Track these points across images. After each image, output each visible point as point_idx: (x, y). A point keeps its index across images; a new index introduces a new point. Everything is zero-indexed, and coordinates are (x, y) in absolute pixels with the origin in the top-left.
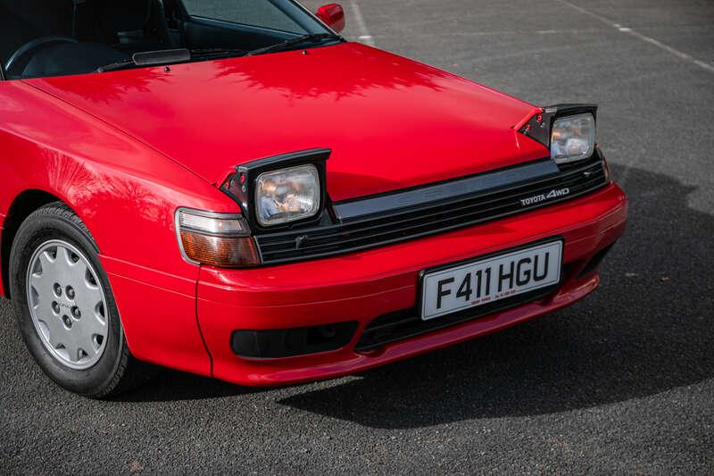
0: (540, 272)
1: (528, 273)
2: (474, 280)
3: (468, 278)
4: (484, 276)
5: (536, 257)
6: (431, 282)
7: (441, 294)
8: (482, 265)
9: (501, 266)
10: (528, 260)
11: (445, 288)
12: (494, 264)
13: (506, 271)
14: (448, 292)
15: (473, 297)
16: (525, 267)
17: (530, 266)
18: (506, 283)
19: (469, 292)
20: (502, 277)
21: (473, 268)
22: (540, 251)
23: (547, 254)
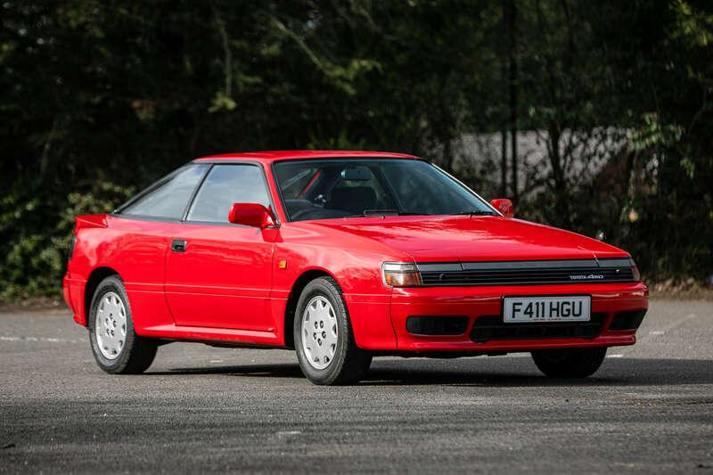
0: (577, 312)
1: (568, 310)
2: (534, 307)
3: (530, 305)
4: (541, 306)
5: (574, 303)
6: (509, 303)
7: (514, 310)
8: (540, 300)
9: (551, 303)
10: (569, 303)
11: (517, 307)
12: (547, 300)
13: (555, 306)
14: (519, 310)
15: (534, 316)
16: (566, 307)
17: (570, 307)
18: (554, 313)
19: (531, 313)
20: (552, 310)
21: (534, 300)
22: (577, 300)
23: (581, 303)
